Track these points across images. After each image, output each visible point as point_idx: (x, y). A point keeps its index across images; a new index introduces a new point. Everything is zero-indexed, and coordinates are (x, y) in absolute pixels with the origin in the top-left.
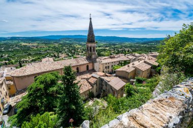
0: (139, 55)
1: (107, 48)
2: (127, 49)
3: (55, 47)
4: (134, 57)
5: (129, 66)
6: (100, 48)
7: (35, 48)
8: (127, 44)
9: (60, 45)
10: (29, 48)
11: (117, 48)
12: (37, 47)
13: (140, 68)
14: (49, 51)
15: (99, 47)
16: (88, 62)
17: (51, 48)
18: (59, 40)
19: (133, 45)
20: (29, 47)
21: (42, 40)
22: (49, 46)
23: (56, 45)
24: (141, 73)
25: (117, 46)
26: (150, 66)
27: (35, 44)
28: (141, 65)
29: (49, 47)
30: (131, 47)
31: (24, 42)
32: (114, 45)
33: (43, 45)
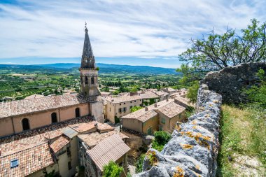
0: (173, 90)
1: (137, 81)
2: (162, 83)
3: (62, 78)
4: (166, 94)
5: (147, 110)
6: (127, 81)
7: (31, 81)
8: (163, 76)
9: (70, 77)
10: (21, 81)
11: (149, 81)
12: (34, 80)
13: (165, 113)
14: (50, 85)
15: (126, 79)
16: (78, 102)
17: (55, 81)
18: (71, 70)
19: (171, 77)
20: (23, 79)
21: (44, 70)
22: (54, 77)
23: (65, 76)
24: (167, 122)
25: (150, 78)
26: (183, 109)
27: (33, 75)
28: (168, 106)
29: (53, 79)
30: (168, 80)
31: (17, 72)
32: (146, 77)
33: (45, 77)
